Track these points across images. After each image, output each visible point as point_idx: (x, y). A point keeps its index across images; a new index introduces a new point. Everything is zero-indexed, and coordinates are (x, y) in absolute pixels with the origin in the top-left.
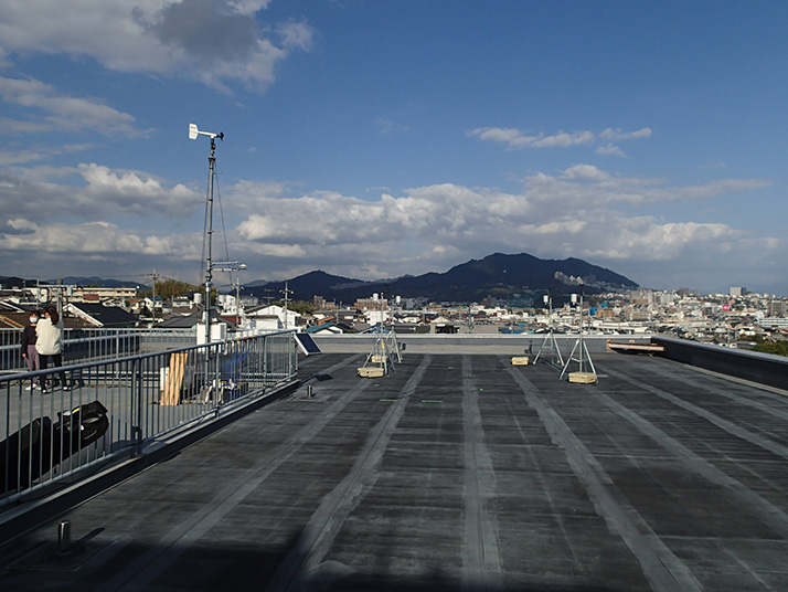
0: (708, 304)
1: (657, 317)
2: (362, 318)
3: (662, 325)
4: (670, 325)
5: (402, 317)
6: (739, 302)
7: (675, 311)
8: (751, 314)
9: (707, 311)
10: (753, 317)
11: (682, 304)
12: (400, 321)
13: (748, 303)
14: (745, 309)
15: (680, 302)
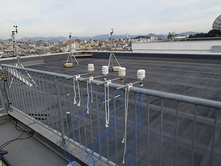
0: (19, 44)
1: (4, 48)
3: (7, 51)
4: (10, 50)
6: (27, 43)
7: (9, 46)
8: (32, 46)
9: (19, 46)
10: (32, 47)
11: (11, 44)
13: (29, 43)
14: (30, 45)
15: (10, 43)
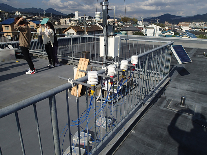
2: (180, 29)
5: (195, 29)
12: (194, 30)
